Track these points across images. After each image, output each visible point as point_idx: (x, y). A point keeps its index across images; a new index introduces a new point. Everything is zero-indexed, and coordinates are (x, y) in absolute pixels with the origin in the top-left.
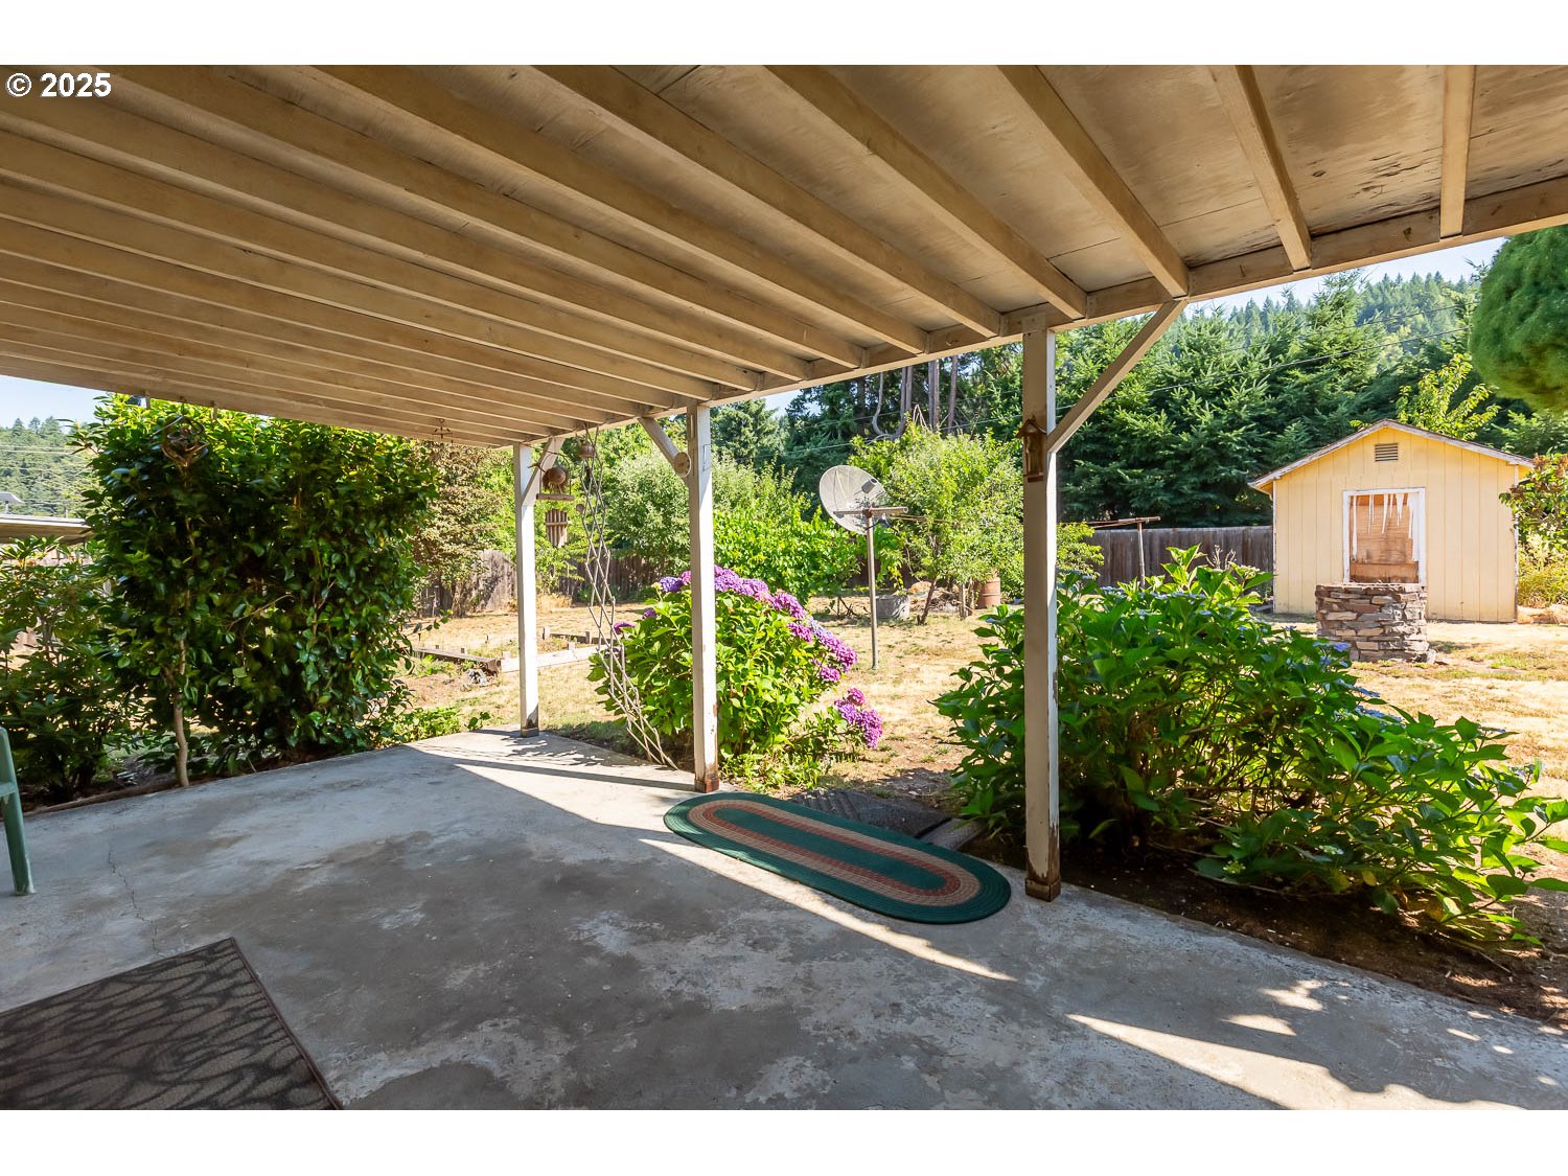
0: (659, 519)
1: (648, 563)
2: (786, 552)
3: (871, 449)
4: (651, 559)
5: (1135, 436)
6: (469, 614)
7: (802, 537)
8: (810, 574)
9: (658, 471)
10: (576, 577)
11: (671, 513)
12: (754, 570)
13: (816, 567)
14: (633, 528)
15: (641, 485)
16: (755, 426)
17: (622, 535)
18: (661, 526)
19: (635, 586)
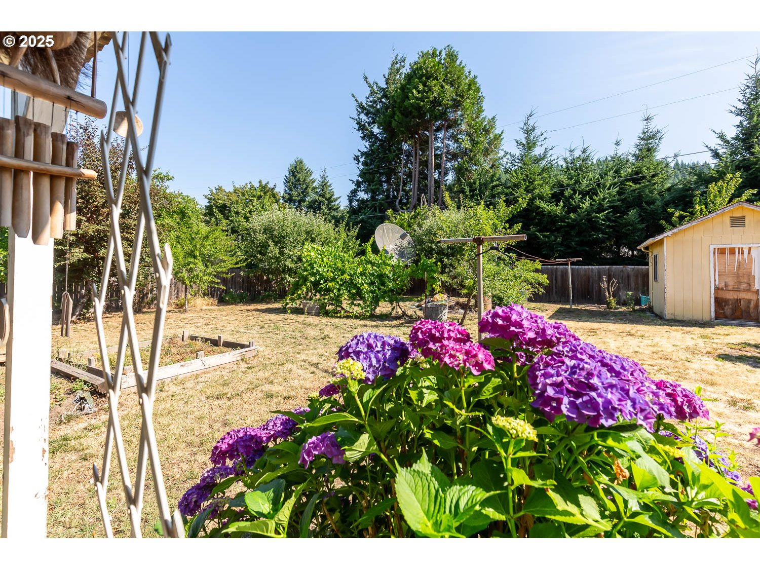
0: (276, 251)
1: (268, 279)
2: (362, 274)
3: (398, 217)
4: (271, 276)
5: (545, 214)
6: (145, 310)
7: (373, 264)
8: (379, 289)
9: (276, 221)
10: (221, 286)
11: (283, 248)
12: (341, 285)
13: (383, 284)
14: (259, 256)
15: (265, 230)
16: (328, 206)
17: (252, 260)
18: (278, 255)
19: (259, 291)
